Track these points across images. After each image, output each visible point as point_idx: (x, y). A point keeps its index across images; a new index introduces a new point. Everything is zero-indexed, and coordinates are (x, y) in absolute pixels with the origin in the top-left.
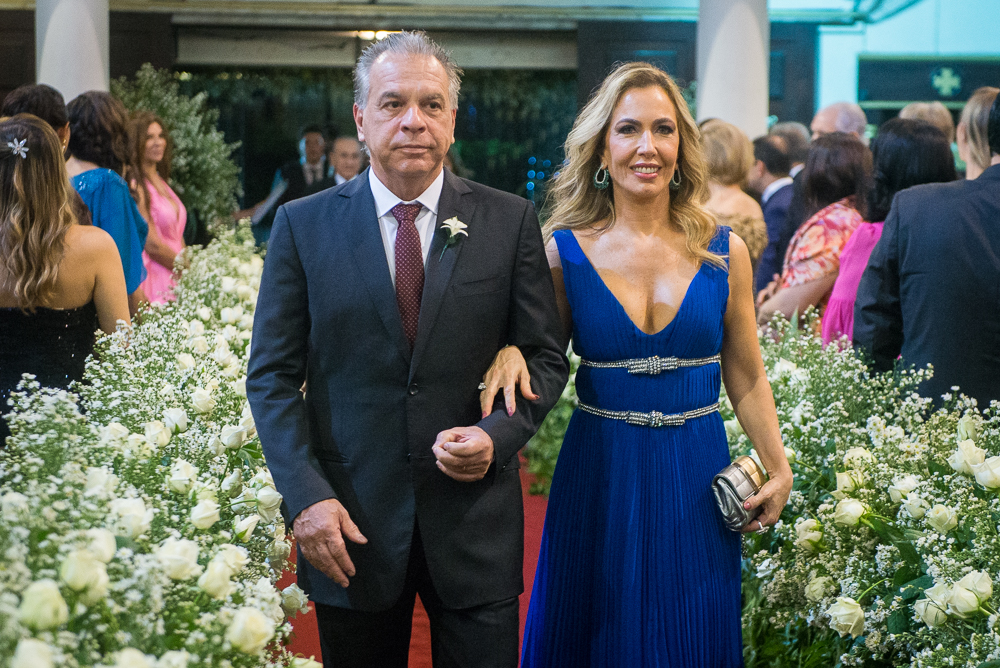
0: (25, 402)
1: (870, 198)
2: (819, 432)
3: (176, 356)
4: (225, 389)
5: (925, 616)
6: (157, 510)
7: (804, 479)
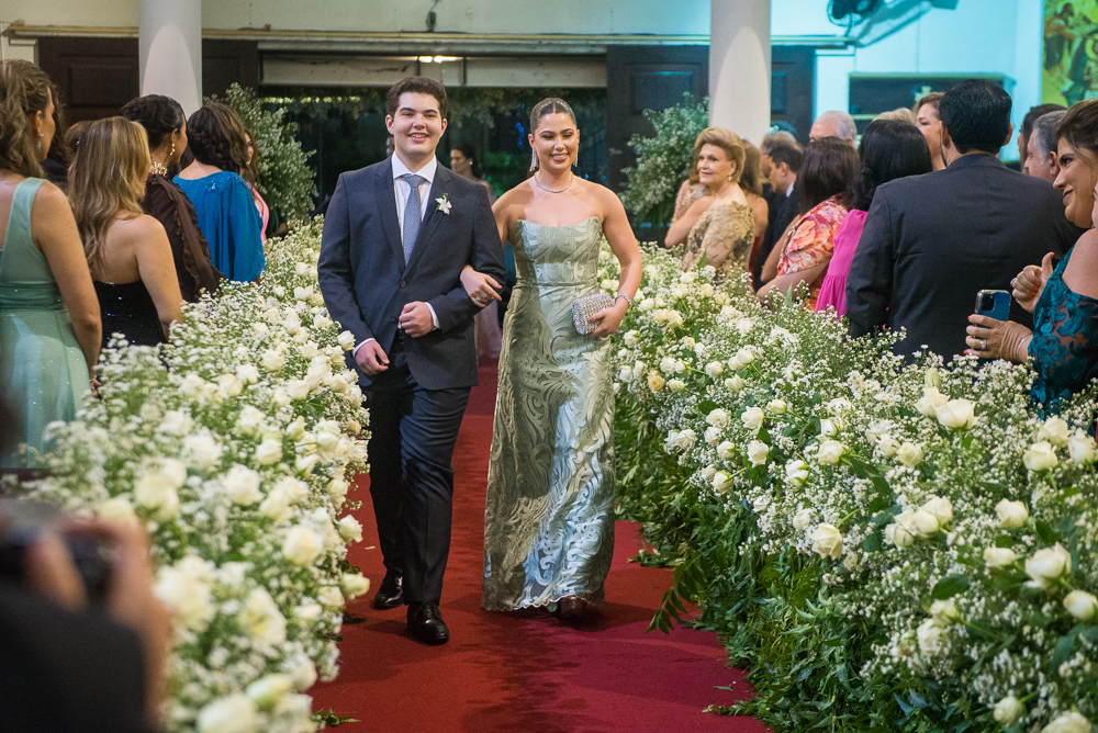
0: (115, 356)
3: (251, 324)
4: (292, 353)
5: (895, 539)
6: (227, 448)
7: (793, 426)
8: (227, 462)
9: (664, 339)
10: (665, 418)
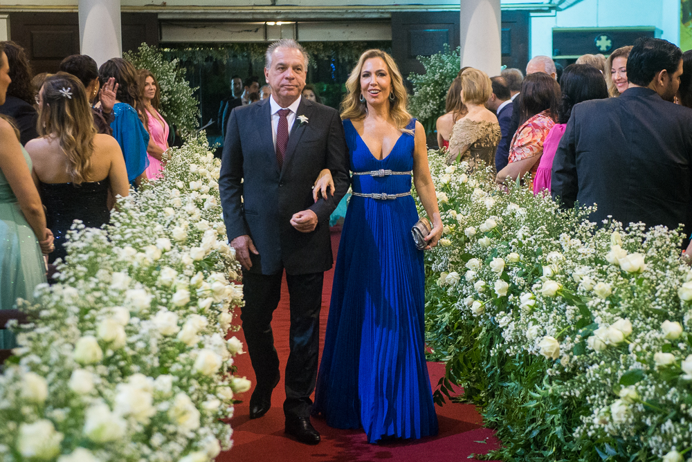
0: (76, 236)
1: (560, 110)
2: (533, 243)
3: (163, 209)
4: (191, 228)
5: (594, 346)
6: (154, 296)
7: (524, 270)
8: (155, 306)
10: (437, 264)
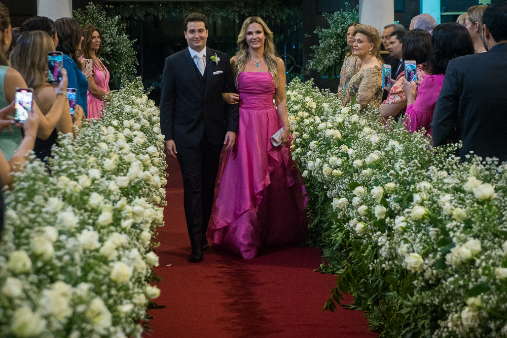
2: (407, 174)
3: (98, 144)
4: (121, 160)
5: (451, 261)
6: (82, 218)
7: (400, 197)
8: (82, 225)
9: (332, 146)
10: (332, 190)
